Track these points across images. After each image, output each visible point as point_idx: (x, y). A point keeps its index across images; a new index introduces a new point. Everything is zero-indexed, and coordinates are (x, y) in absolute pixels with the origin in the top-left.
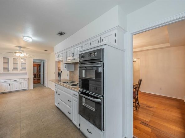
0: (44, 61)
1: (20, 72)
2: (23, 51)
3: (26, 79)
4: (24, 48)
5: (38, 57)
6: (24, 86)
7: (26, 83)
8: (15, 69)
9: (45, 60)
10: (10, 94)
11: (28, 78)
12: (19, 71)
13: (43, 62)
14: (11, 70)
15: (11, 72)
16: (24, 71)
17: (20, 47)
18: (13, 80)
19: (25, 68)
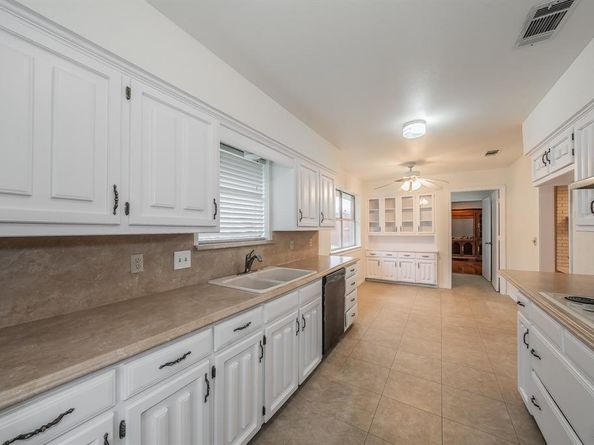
0: (493, 196)
1: (417, 233)
2: (418, 174)
3: (432, 256)
4: (420, 162)
5: (468, 185)
6: (428, 275)
7: (432, 266)
8: (408, 224)
9: (493, 191)
10: (394, 287)
11: (438, 253)
12: (415, 232)
13: (488, 199)
14: (399, 229)
15: (399, 233)
16: (425, 232)
17: (410, 163)
18: (401, 255)
19: (428, 224)
